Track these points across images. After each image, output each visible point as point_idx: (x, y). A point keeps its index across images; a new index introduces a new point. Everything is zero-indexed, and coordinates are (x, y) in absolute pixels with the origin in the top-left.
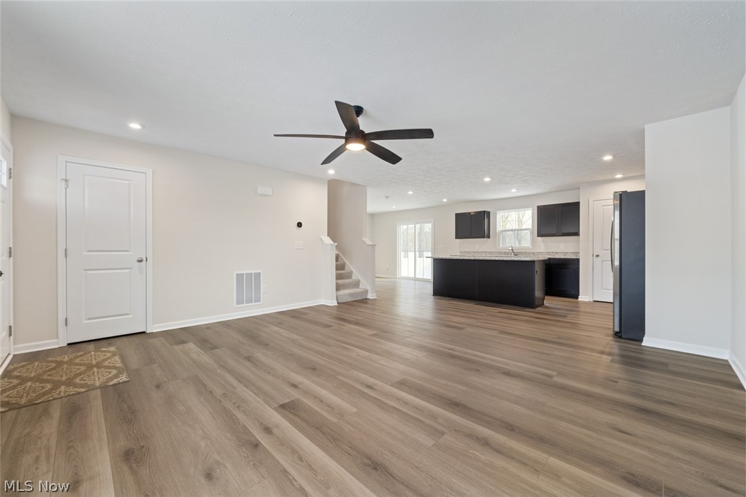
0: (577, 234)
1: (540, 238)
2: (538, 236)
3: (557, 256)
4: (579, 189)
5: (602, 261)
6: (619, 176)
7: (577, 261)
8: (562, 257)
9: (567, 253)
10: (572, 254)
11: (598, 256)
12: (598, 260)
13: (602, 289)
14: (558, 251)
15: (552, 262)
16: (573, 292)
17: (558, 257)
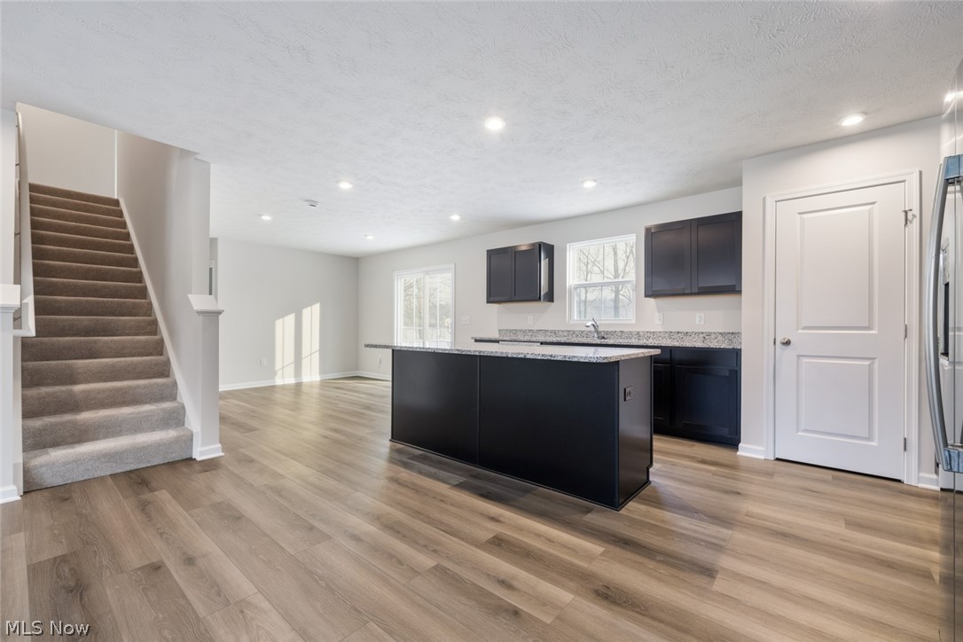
0: (734, 290)
1: (651, 300)
2: (646, 296)
3: (688, 343)
4: (739, 183)
5: (799, 356)
6: (852, 121)
7: (737, 353)
8: (699, 344)
9: (709, 334)
10: (720, 337)
11: (788, 343)
12: (787, 355)
13: (798, 431)
14: (690, 330)
15: (677, 356)
16: (725, 432)
17: (688, 344)
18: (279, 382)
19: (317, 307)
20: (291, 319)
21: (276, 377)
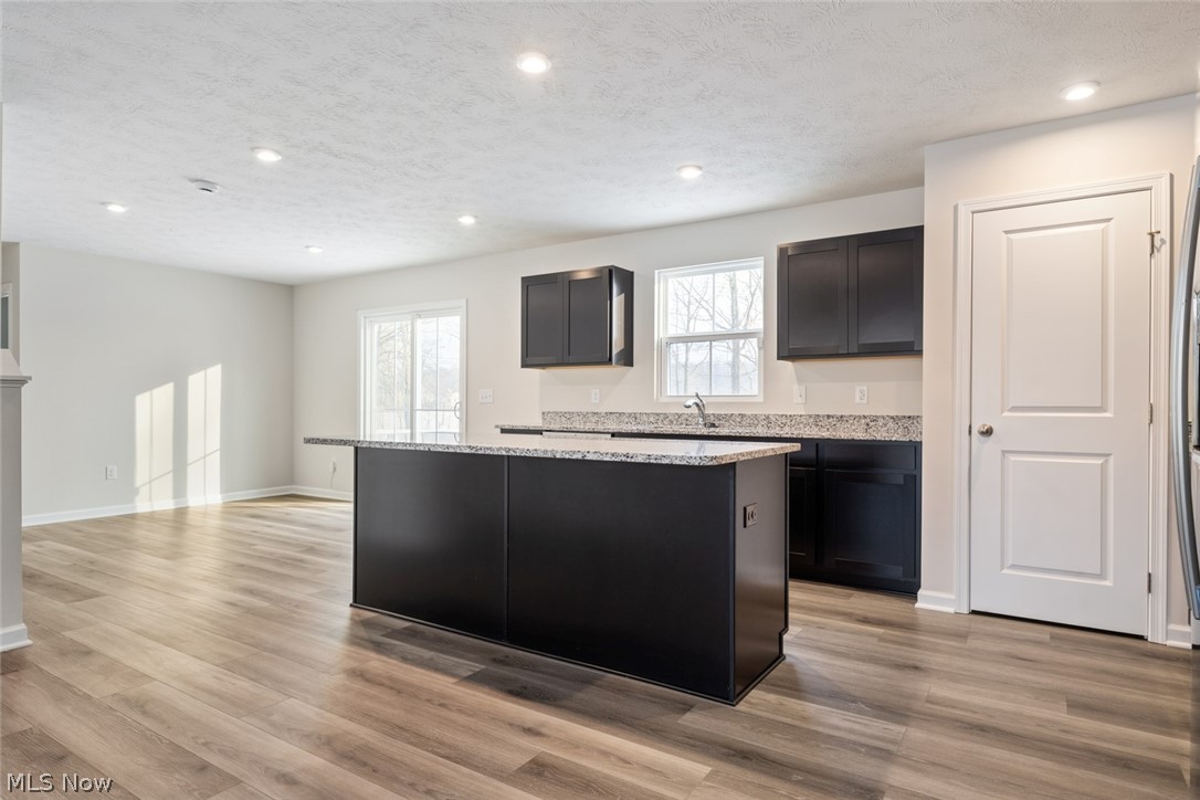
0: (912, 349)
1: (788, 364)
2: (780, 357)
3: (843, 433)
4: (919, 181)
5: (1004, 452)
6: (1080, 94)
7: (915, 449)
8: (860, 435)
9: (875, 419)
10: (891, 424)
11: (988, 432)
12: (989, 450)
13: (1002, 567)
14: (846, 413)
15: (827, 454)
16: (896, 572)
17: (844, 436)
18: (142, 506)
19: (215, 372)
20: (165, 393)
21: (138, 498)
